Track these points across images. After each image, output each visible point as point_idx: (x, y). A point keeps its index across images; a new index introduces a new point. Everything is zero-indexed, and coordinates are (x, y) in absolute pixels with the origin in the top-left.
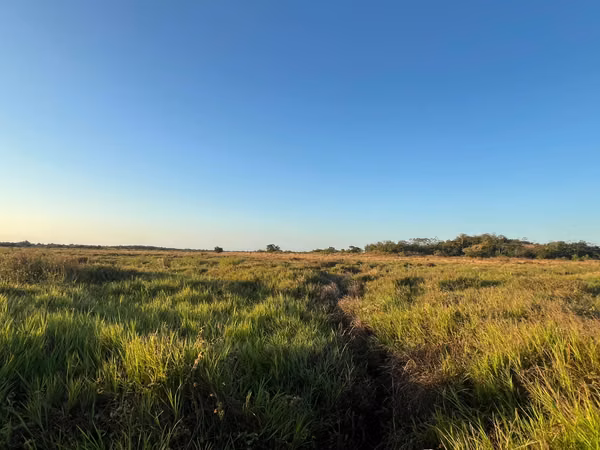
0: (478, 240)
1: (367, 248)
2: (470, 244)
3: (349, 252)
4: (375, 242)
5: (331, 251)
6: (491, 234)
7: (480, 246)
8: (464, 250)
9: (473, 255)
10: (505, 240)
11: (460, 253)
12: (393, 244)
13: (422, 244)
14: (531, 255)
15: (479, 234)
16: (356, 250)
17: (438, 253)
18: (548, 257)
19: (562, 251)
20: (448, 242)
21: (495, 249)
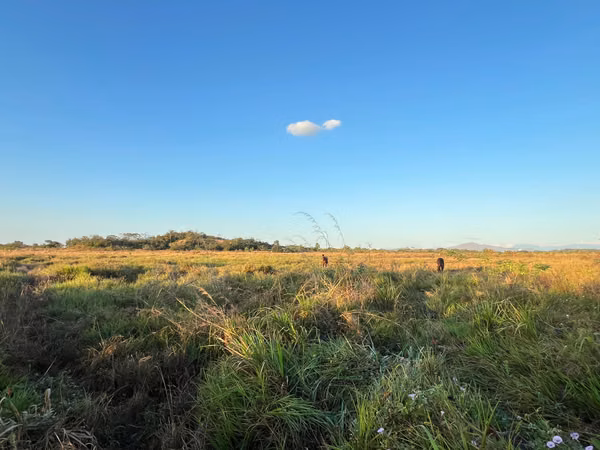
0: (183, 236)
1: (68, 243)
2: (177, 239)
3: (44, 247)
4: (79, 237)
5: (18, 245)
6: (194, 231)
7: (185, 241)
8: (170, 245)
9: (178, 249)
10: (205, 237)
11: (167, 247)
12: (101, 238)
13: (132, 239)
14: (220, 249)
15: (185, 231)
16: (54, 245)
17: (146, 246)
18: (230, 250)
19: (239, 246)
20: (159, 237)
21: (195, 244)
